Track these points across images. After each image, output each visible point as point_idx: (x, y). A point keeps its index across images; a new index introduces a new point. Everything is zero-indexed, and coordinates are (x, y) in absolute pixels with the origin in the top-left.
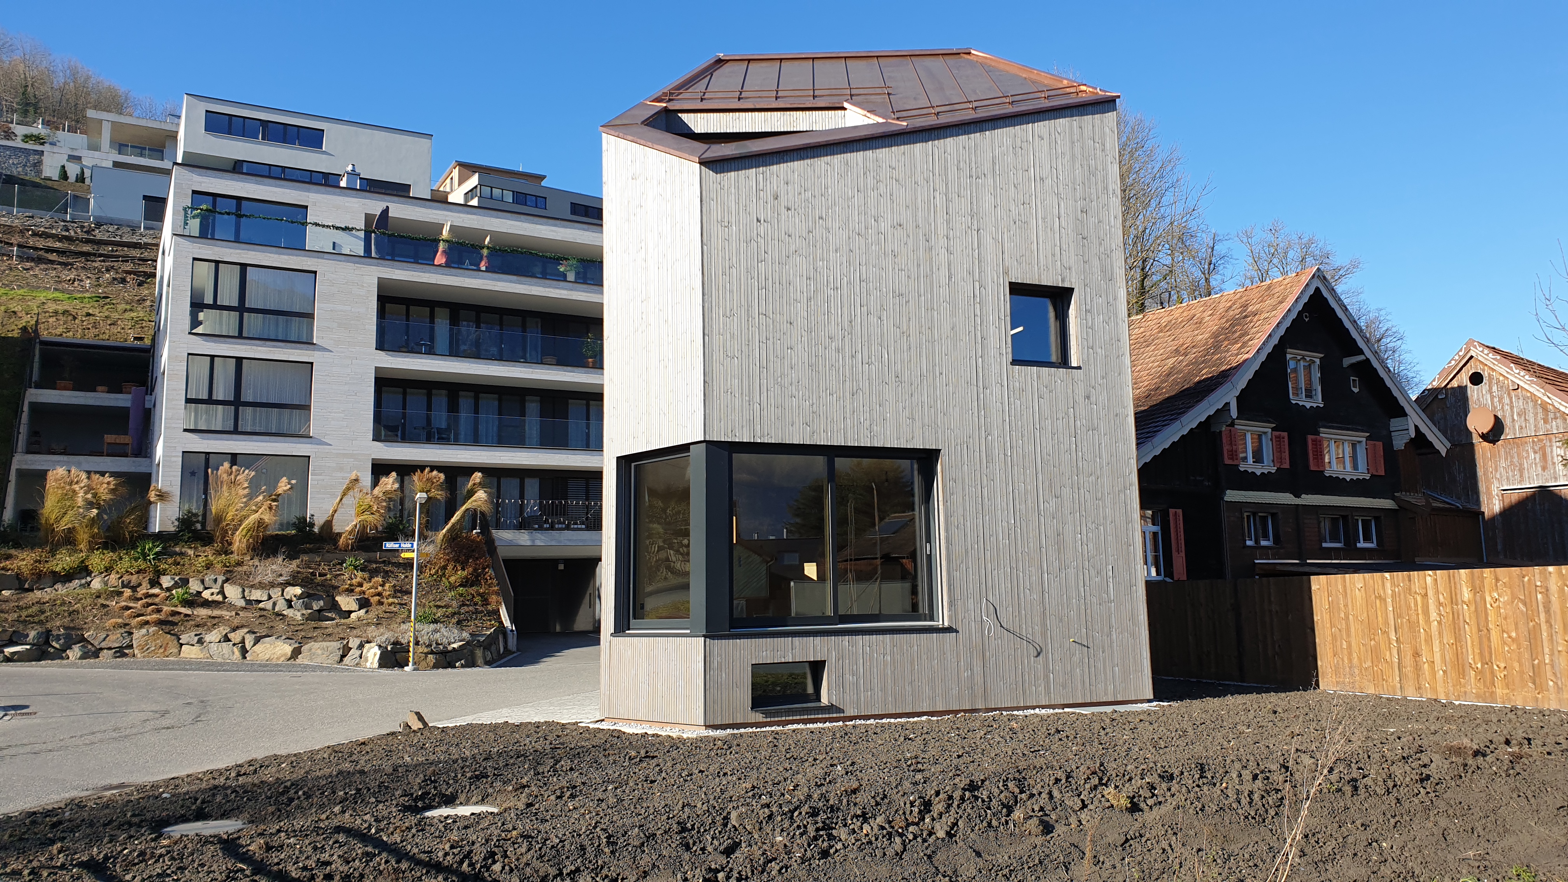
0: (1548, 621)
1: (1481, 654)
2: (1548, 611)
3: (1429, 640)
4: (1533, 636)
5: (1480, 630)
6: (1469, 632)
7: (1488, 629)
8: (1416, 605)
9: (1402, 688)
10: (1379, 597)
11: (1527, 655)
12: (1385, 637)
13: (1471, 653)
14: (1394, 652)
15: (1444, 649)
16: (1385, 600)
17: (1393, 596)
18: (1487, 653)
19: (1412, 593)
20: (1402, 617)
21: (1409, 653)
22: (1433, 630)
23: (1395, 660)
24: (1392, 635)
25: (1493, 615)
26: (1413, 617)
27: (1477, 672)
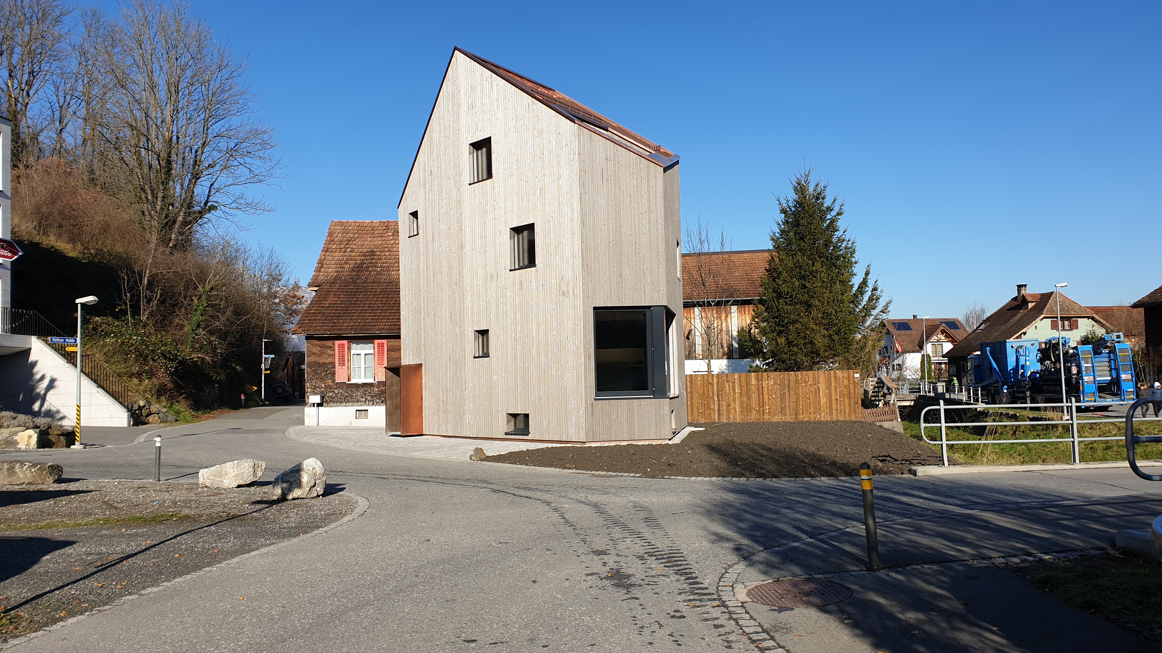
0: (789, 391)
1: (759, 404)
2: (789, 387)
3: (734, 400)
4: (783, 396)
5: (759, 395)
6: (754, 397)
7: (763, 395)
8: (729, 386)
9: (719, 419)
10: (710, 383)
11: (779, 403)
12: (712, 399)
13: (754, 404)
14: (716, 405)
15: (742, 403)
16: (713, 385)
17: (718, 383)
18: (761, 404)
19: (728, 382)
20: (722, 391)
21: (725, 405)
22: (737, 396)
23: (716, 408)
24: (716, 398)
25: (765, 390)
26: (727, 391)
27: (756, 411)
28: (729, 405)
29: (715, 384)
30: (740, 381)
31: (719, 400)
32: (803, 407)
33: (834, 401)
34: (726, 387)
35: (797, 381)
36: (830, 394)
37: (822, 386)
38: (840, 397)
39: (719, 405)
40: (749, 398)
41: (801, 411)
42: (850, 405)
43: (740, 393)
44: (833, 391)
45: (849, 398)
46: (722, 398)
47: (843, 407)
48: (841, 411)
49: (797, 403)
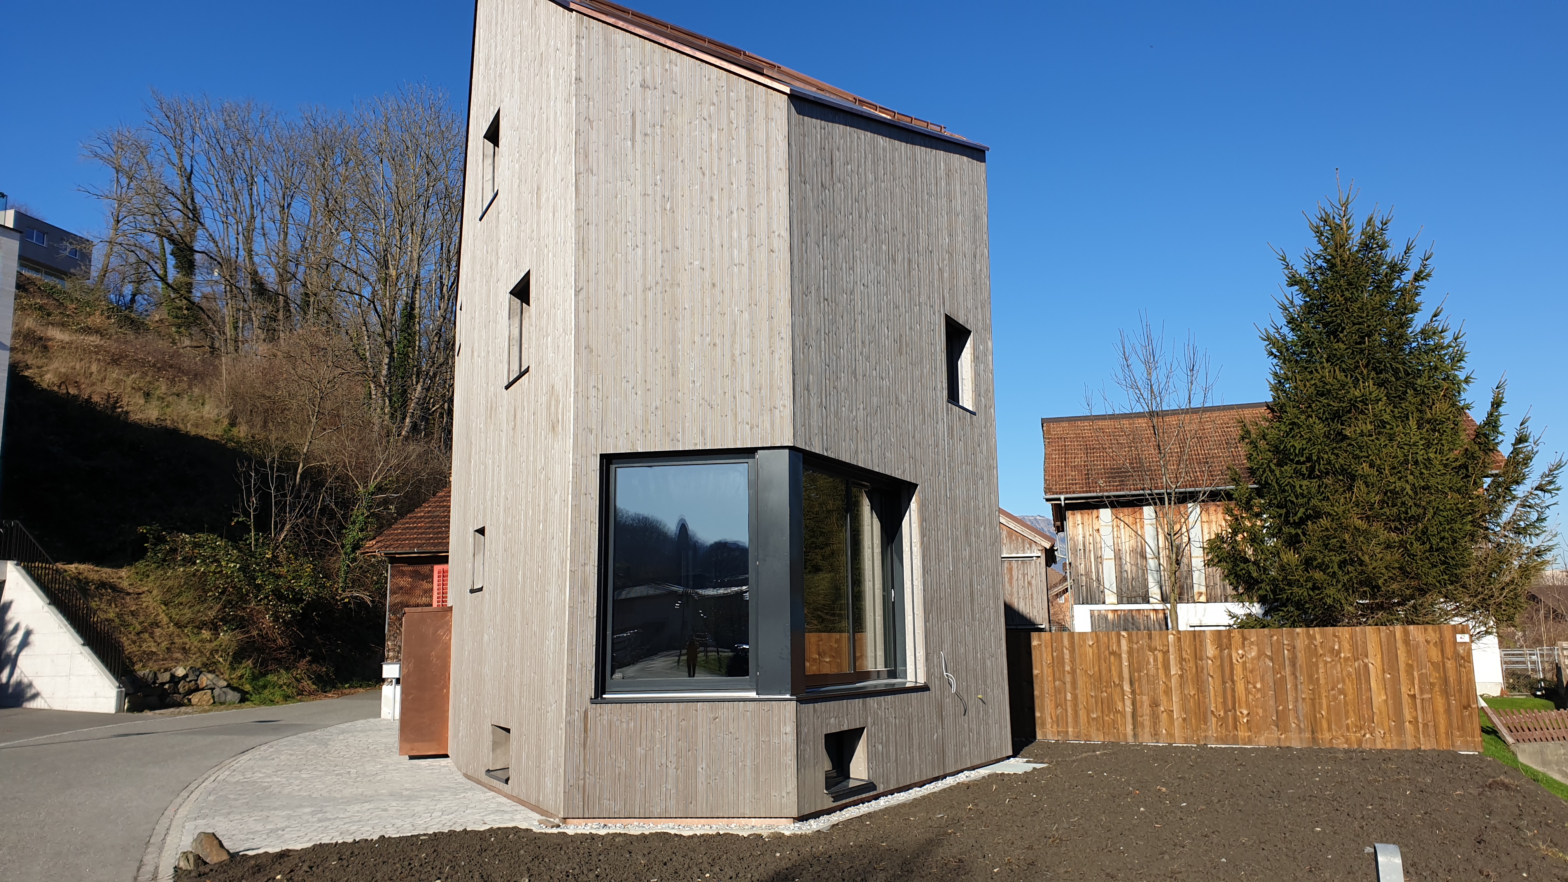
0: (1294, 674)
1: (1225, 703)
2: (1293, 664)
3: (1168, 692)
4: (1279, 686)
5: (1224, 683)
6: (1213, 685)
7: (1233, 681)
8: (1155, 660)
9: (1135, 735)
10: (1113, 653)
11: (1272, 702)
12: (1118, 689)
13: (1213, 703)
14: (1128, 703)
15: (1184, 698)
16: (1120, 656)
17: (1130, 652)
18: (1230, 703)
19: (1152, 649)
20: (1139, 671)
21: (1146, 704)
22: (1174, 682)
23: (1129, 709)
24: (1127, 688)
25: (1238, 670)
26: (1152, 671)
27: (1219, 718)
28: (1155, 704)
29: (1124, 656)
30: (1180, 649)
31: (1133, 692)
32: (1328, 712)
33: (1405, 699)
34: (1148, 663)
35: (1311, 650)
36: (1396, 681)
37: (1374, 662)
38: (1422, 691)
39: (1134, 703)
40: (1201, 688)
41: (1325, 725)
42: (1448, 711)
43: (1181, 676)
44: (1403, 675)
45: (1446, 694)
46: (1140, 687)
47: (1430, 716)
48: (1426, 725)
49: (1314, 702)
